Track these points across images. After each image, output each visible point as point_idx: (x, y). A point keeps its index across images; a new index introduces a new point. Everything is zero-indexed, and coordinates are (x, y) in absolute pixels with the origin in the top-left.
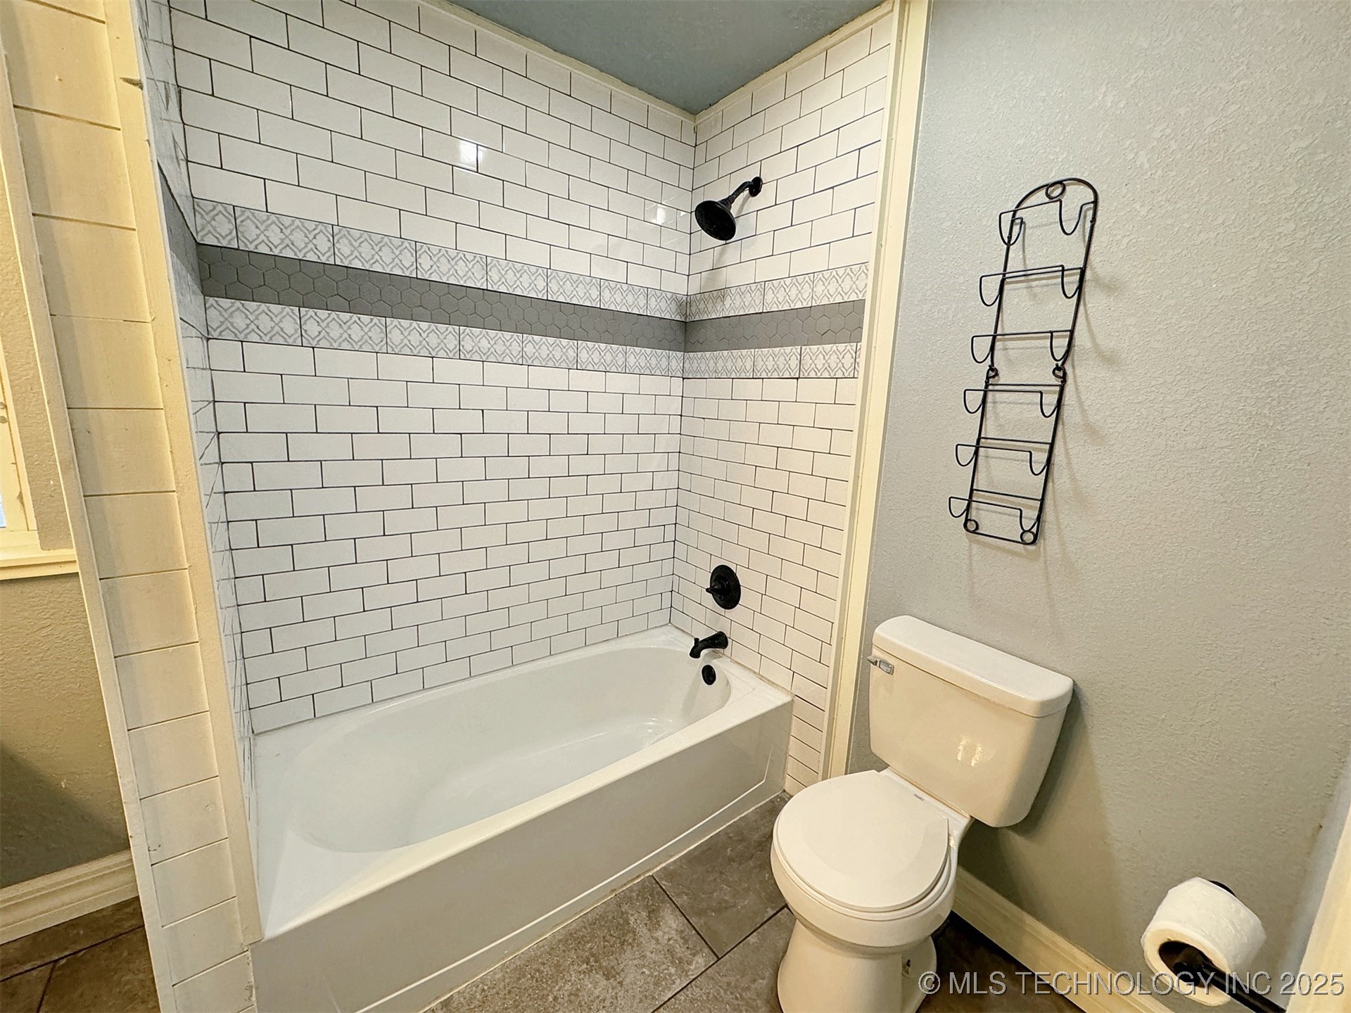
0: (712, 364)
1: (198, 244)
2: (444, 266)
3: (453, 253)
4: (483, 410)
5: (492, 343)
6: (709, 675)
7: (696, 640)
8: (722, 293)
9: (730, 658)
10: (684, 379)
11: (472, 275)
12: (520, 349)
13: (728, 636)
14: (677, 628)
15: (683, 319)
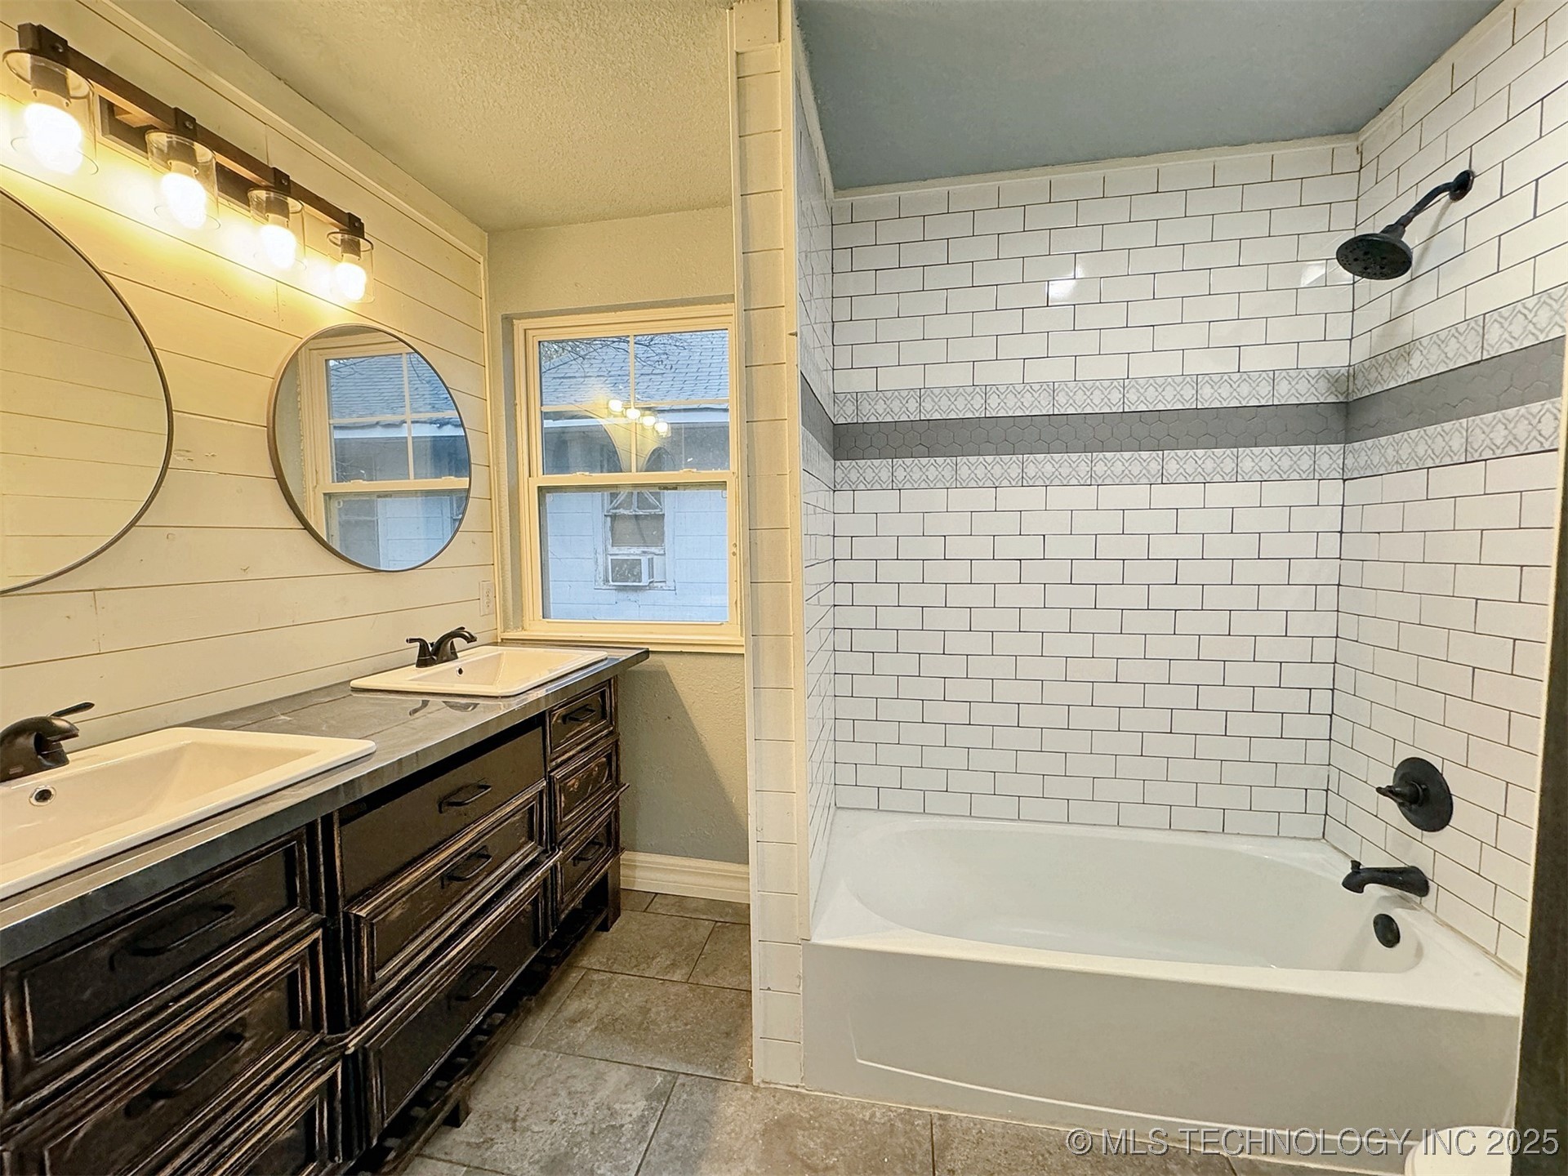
0: (1390, 452)
1: (835, 425)
2: (1011, 401)
3: (1019, 388)
4: (1044, 536)
5: (1057, 466)
6: (1387, 931)
7: (1356, 865)
8: (1405, 351)
9: (1434, 915)
10: (1345, 480)
11: (1038, 404)
12: (1089, 469)
13: (1429, 875)
14: (1336, 848)
15: (1342, 399)
